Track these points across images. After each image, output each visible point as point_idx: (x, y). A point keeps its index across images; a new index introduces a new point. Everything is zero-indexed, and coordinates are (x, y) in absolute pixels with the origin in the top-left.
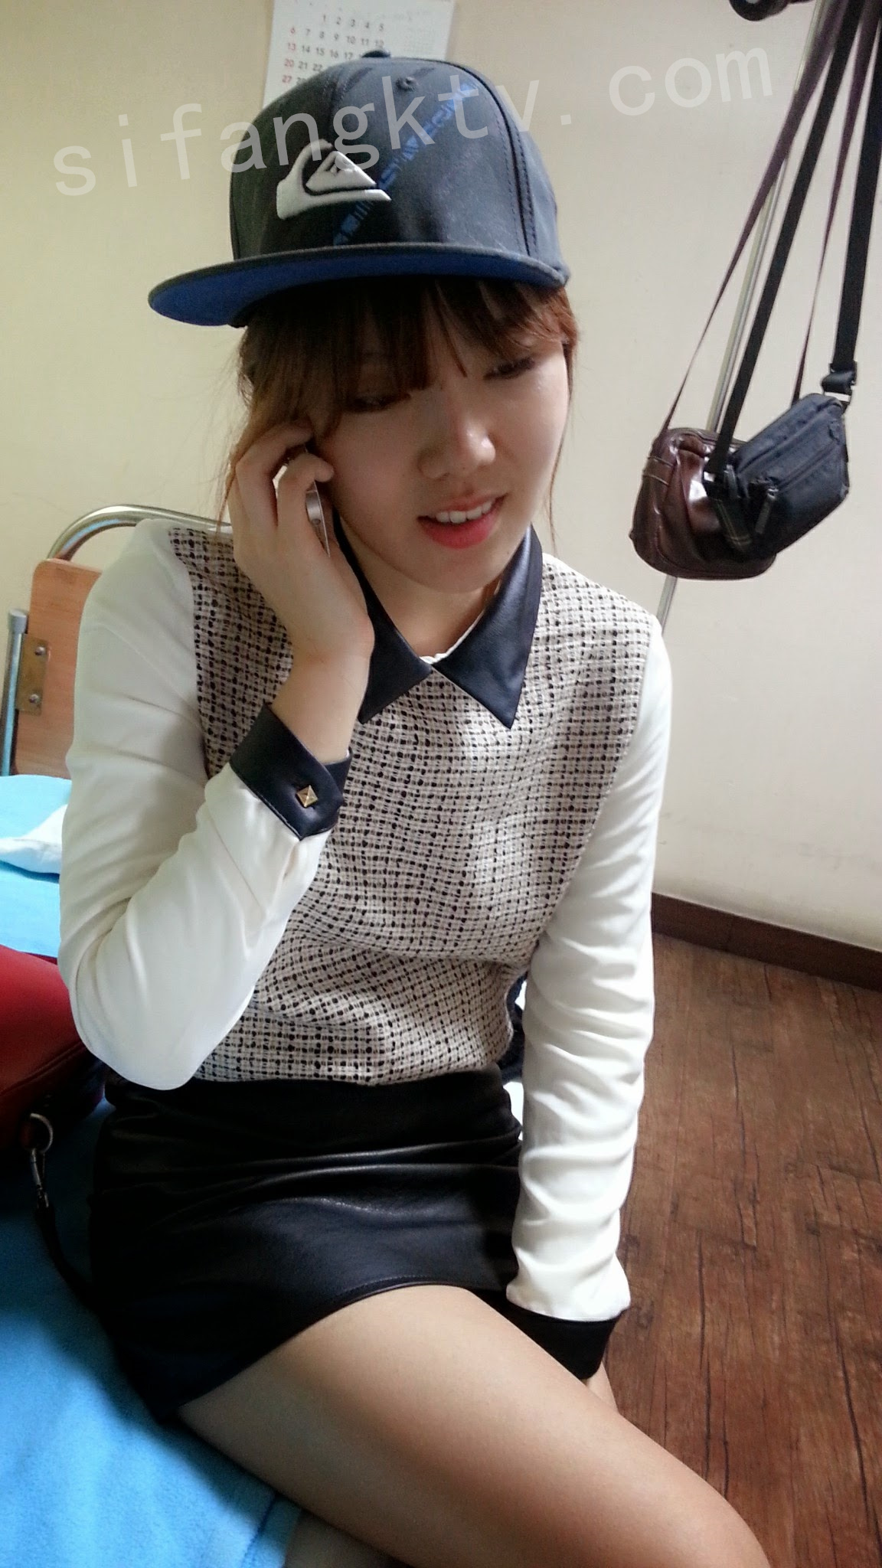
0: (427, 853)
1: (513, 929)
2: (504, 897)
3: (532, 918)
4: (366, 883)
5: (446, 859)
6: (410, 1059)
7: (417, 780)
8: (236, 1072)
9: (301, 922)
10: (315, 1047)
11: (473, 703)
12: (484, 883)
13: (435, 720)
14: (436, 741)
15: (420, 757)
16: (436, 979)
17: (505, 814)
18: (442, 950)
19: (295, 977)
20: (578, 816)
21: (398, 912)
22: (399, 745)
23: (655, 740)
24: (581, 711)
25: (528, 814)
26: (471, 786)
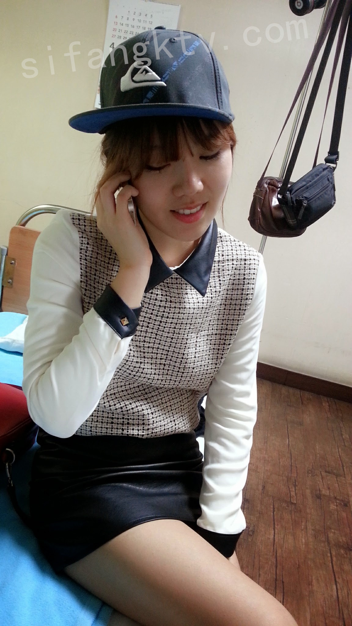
0: (169, 345)
1: (202, 377)
2: (199, 364)
3: (210, 372)
4: (144, 357)
5: (177, 348)
6: (160, 428)
7: (166, 316)
8: (90, 432)
9: (118, 372)
10: (122, 422)
11: (189, 286)
12: (191, 358)
13: (174, 293)
14: (174, 301)
15: (168, 307)
16: (171, 396)
17: (200, 331)
18: (174, 385)
19: (115, 394)
20: (230, 332)
21: (157, 369)
22: (159, 302)
23: (260, 303)
24: (231, 291)
25: (209, 331)
26: (188, 319)
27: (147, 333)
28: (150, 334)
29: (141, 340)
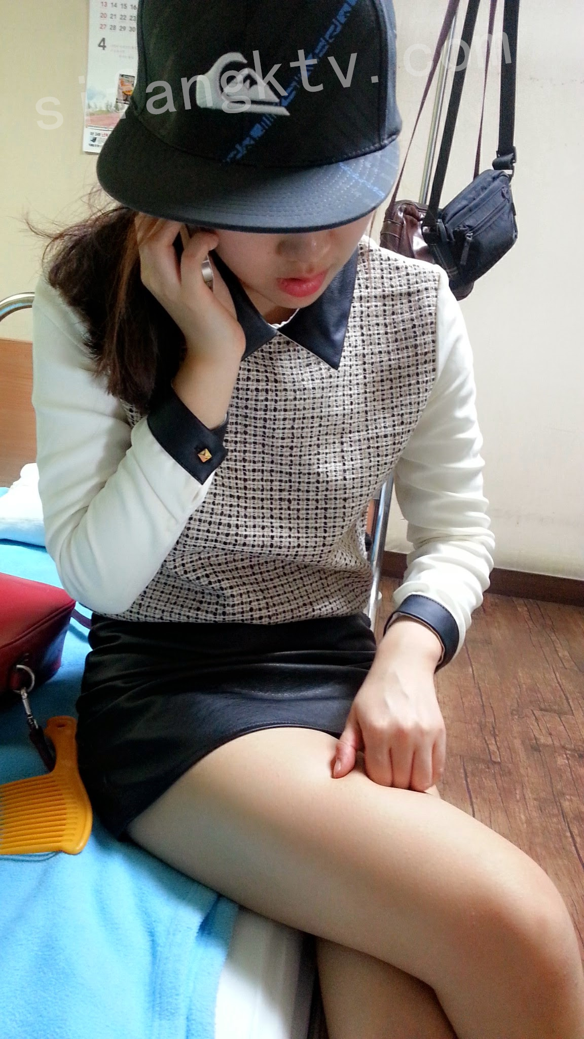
4: (246, 488)
7: (273, 408)
13: (282, 367)
14: (282, 379)
15: (272, 391)
21: (275, 509)
22: (255, 383)
26: (313, 409)
27: (247, 445)
28: (252, 445)
29: (238, 458)
